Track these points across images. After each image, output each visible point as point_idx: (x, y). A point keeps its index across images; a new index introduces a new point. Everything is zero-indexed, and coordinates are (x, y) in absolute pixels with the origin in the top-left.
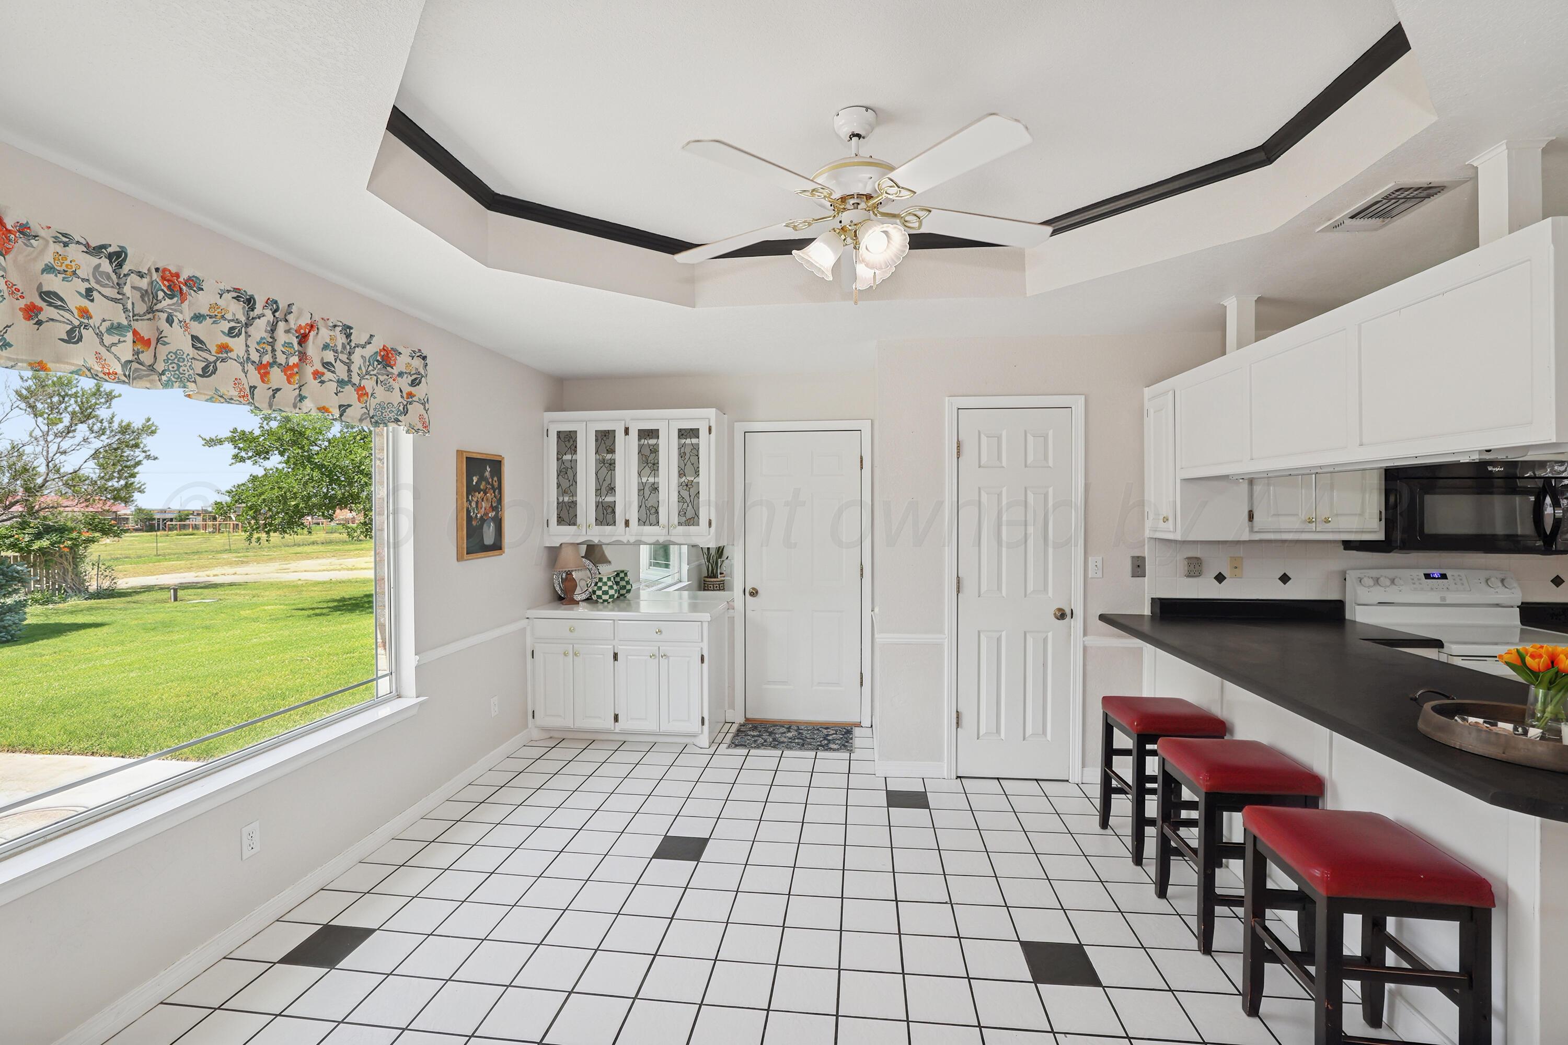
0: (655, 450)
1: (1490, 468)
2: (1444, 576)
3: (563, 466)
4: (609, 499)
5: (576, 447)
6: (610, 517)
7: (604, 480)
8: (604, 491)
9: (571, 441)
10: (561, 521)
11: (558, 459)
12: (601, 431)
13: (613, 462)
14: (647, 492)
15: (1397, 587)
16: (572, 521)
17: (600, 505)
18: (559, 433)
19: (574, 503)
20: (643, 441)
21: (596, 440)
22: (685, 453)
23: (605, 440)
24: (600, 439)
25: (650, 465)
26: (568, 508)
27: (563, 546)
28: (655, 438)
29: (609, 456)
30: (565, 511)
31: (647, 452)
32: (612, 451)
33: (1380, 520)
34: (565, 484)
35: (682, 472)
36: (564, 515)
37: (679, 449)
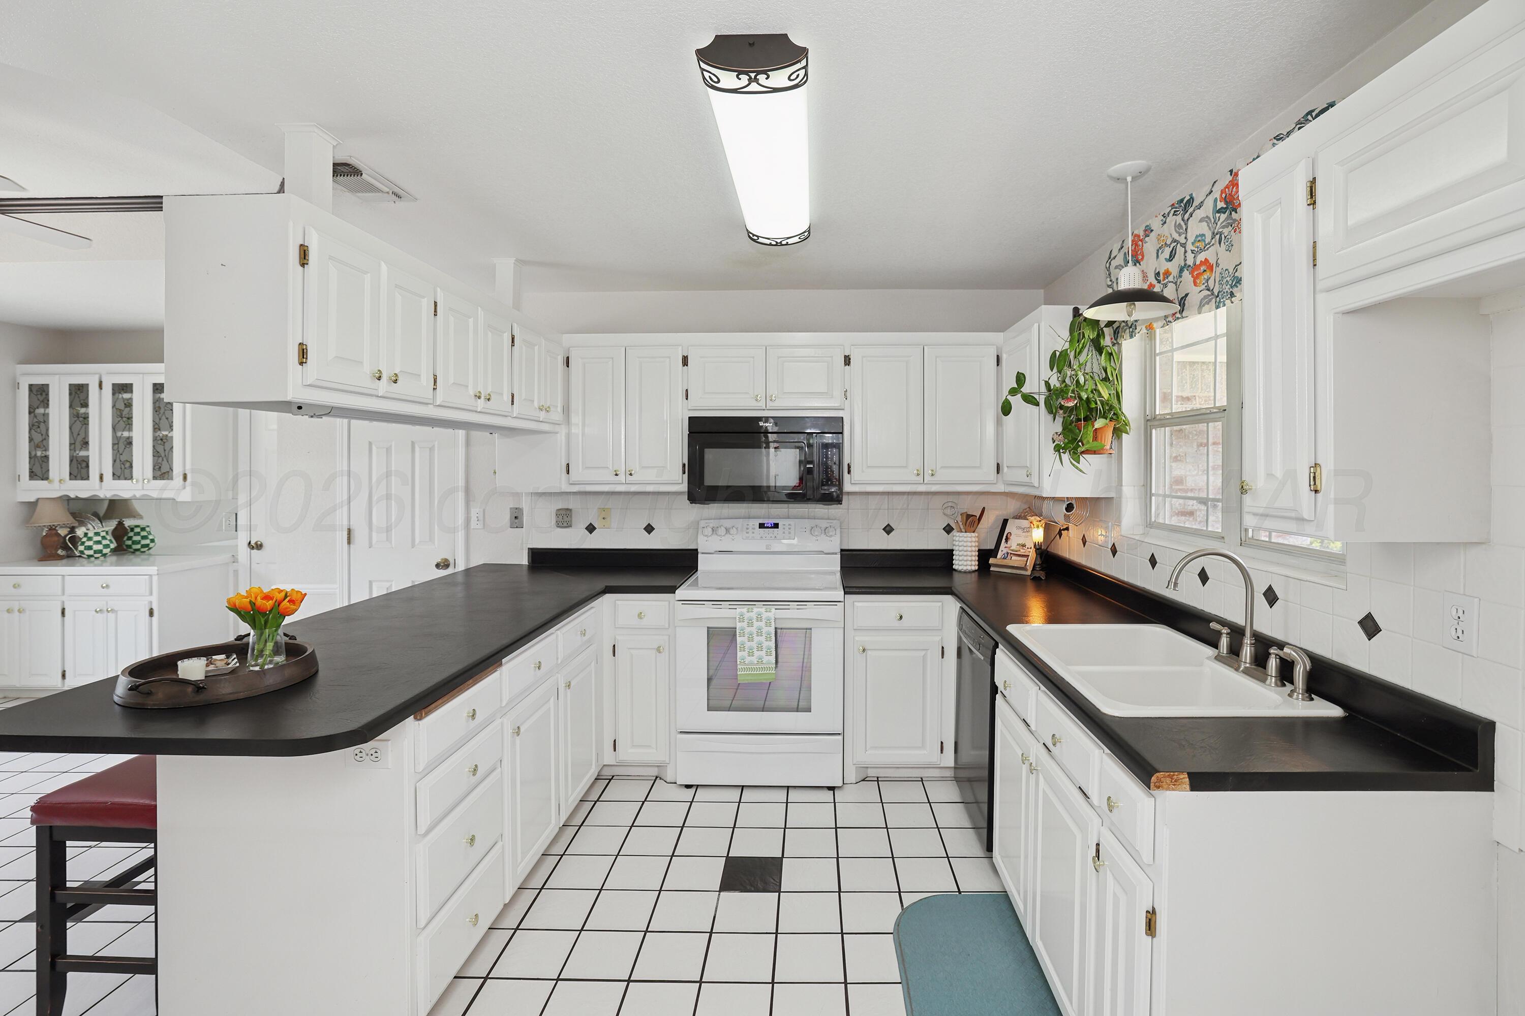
0: (129, 404)
1: (761, 424)
2: (776, 526)
3: (35, 420)
4: (83, 453)
5: (48, 401)
6: (84, 471)
7: (79, 434)
8: (78, 445)
9: (44, 394)
10: (33, 475)
11: (30, 413)
12: (75, 385)
13: (87, 416)
14: (122, 446)
15: (731, 536)
16: (45, 477)
17: (75, 460)
18: (31, 386)
19: (47, 457)
20: (117, 395)
21: (70, 394)
22: (159, 407)
23: (79, 394)
24: (74, 393)
25: (124, 419)
26: (41, 462)
27: (40, 501)
28: (129, 393)
29: (83, 410)
30: (37, 465)
31: (122, 406)
32: (85, 405)
33: (684, 473)
34: (38, 438)
35: (156, 426)
36: (37, 469)
37: (154, 403)
